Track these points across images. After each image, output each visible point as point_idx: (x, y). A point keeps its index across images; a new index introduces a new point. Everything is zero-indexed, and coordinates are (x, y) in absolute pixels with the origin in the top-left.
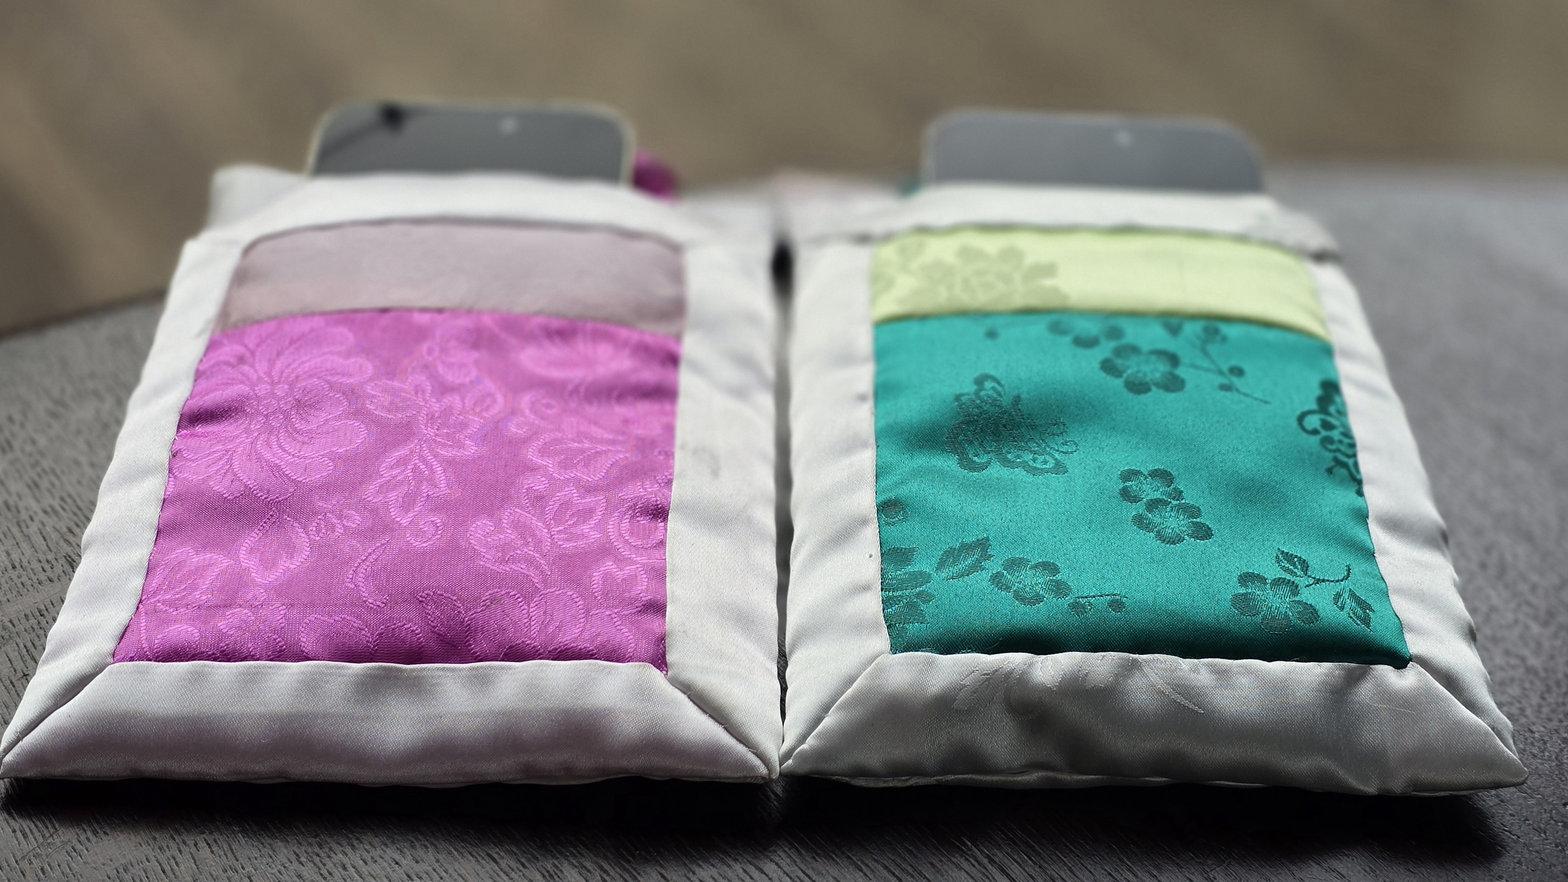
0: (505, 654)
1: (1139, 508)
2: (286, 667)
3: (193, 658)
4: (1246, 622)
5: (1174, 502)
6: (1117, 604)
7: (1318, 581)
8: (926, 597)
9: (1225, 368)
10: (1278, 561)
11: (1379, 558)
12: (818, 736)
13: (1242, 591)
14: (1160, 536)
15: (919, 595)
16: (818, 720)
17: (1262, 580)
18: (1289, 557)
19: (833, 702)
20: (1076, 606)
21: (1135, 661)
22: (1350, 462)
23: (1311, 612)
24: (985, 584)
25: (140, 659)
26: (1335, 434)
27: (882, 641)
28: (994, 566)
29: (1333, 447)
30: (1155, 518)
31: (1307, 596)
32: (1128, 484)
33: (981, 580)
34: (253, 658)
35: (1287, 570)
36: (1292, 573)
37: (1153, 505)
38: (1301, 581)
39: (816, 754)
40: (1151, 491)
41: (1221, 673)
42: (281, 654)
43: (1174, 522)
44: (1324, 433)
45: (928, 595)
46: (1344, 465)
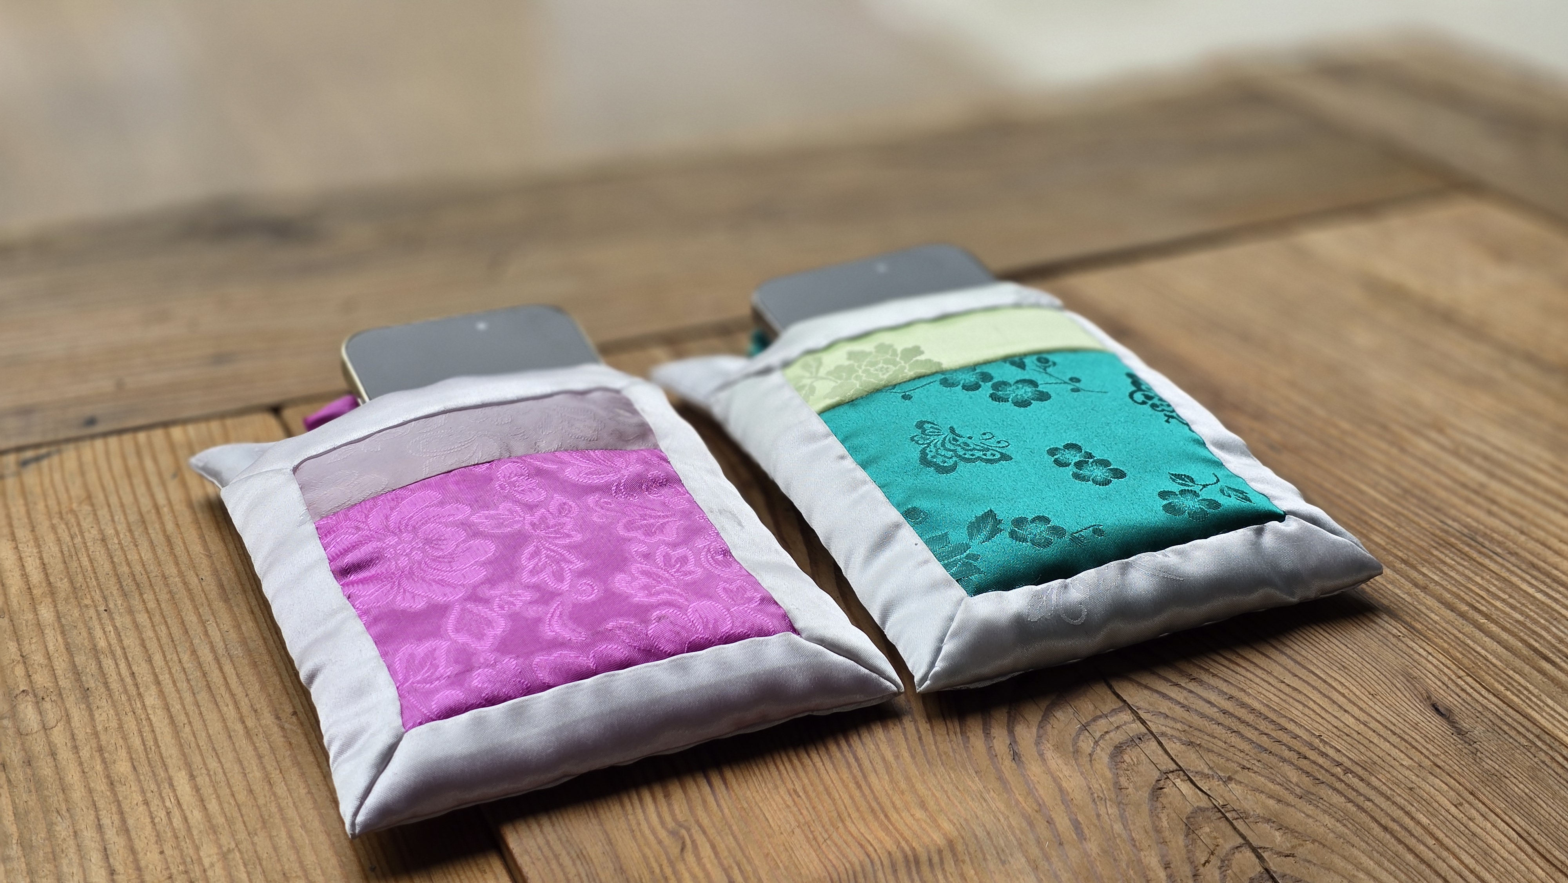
0: (688, 648)
1: (1071, 469)
2: (539, 697)
3: (467, 710)
4: (1179, 520)
5: (1091, 460)
6: (1097, 531)
7: (1204, 486)
8: (975, 557)
9: (1067, 380)
10: (1174, 480)
11: (1227, 465)
12: (944, 659)
13: (1165, 502)
14: (1095, 482)
15: (967, 557)
16: (938, 650)
17: (1174, 493)
18: (1179, 476)
19: (945, 635)
20: (1074, 539)
21: (1127, 563)
22: (1174, 414)
23: (1214, 504)
24: (1009, 540)
25: (427, 722)
26: (1155, 401)
27: (958, 591)
28: (1007, 526)
29: (1160, 409)
30: (1084, 472)
31: (1205, 494)
32: (1056, 457)
33: (1003, 538)
34: (511, 698)
35: (1182, 484)
36: (1186, 485)
37: (1079, 465)
38: (1197, 488)
39: (948, 672)
40: (1074, 457)
41: (1180, 553)
42: (530, 690)
43: (1099, 473)
44: (1150, 402)
45: (974, 555)
46: (1173, 417)
